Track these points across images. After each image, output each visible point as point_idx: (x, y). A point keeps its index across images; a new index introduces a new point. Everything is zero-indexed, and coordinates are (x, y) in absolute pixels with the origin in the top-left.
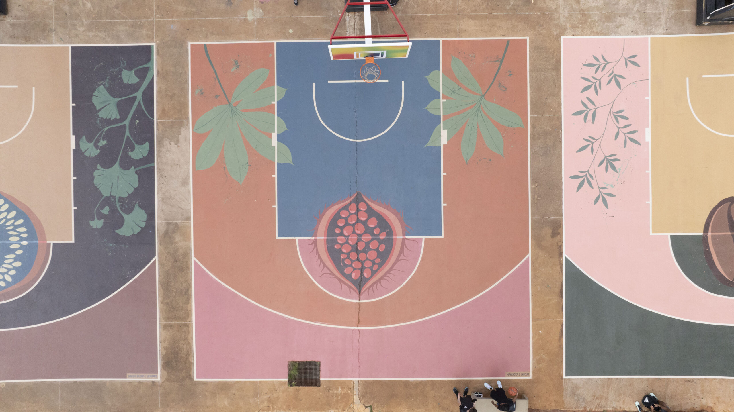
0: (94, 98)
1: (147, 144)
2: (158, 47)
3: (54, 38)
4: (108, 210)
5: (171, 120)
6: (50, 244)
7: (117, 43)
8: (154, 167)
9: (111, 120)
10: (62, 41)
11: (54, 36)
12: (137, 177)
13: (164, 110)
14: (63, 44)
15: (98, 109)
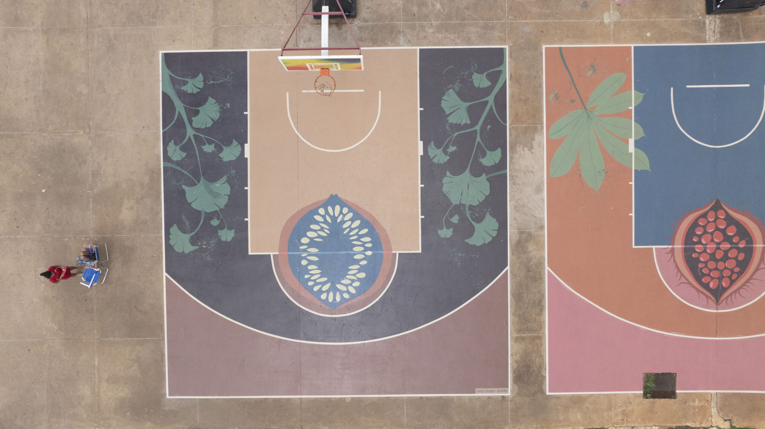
0: (443, 102)
1: (499, 150)
2: (511, 49)
3: (402, 40)
4: (458, 218)
5: (524, 126)
6: (395, 254)
7: (468, 45)
8: (506, 174)
9: (462, 125)
10: (410, 43)
11: (401, 38)
12: (488, 184)
13: (517, 115)
14: (411, 46)
15: (447, 113)
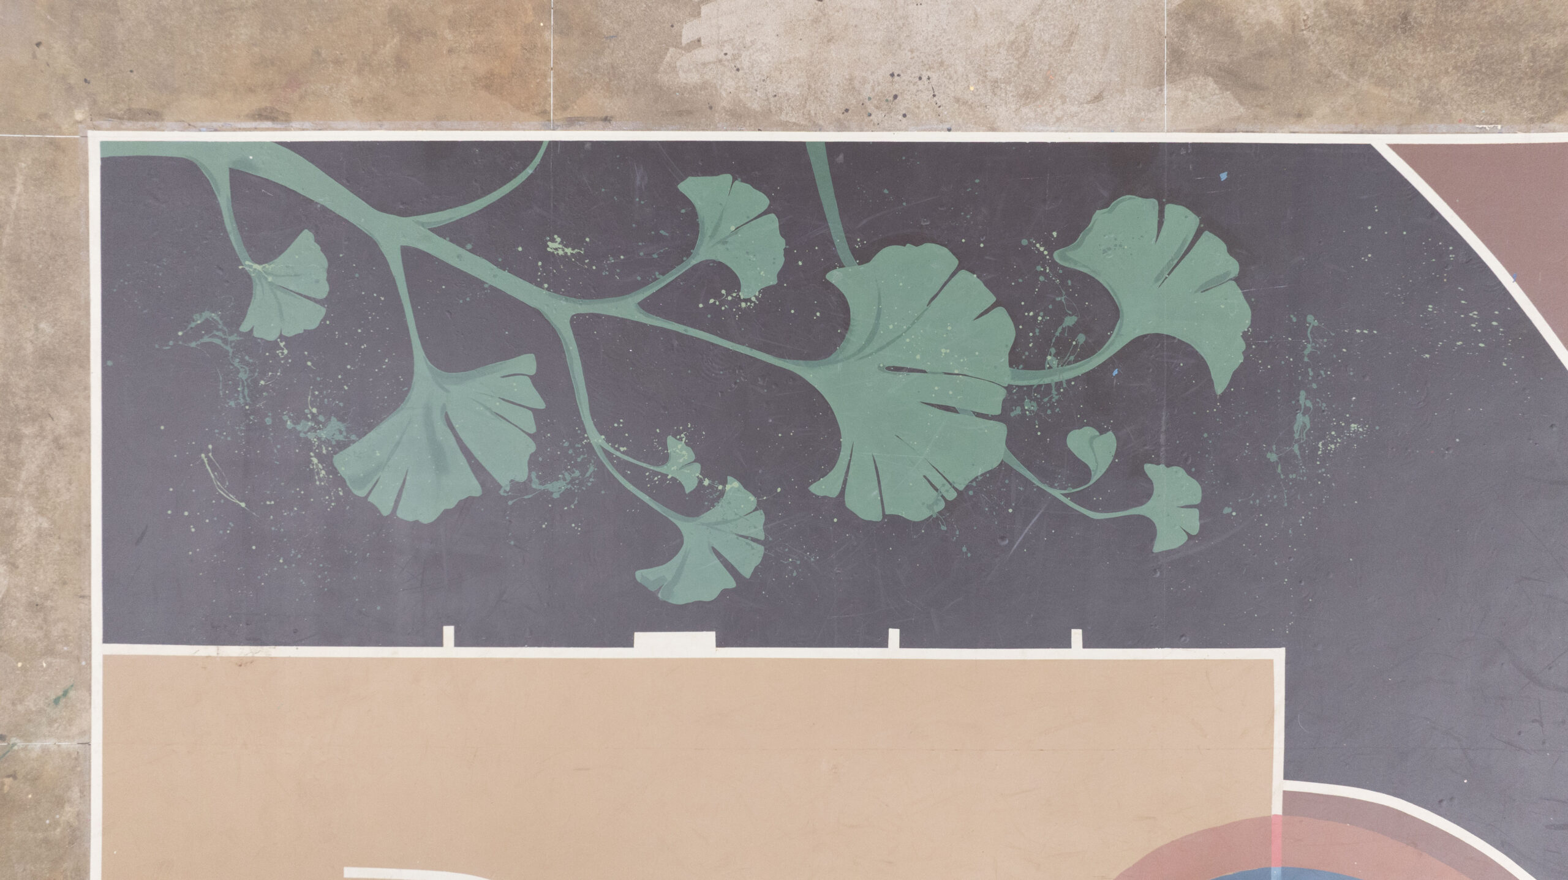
0: (405, 514)
1: (692, 187)
2: (110, 116)
3: (50, 743)
4: (1089, 431)
5: (550, 39)
9: (540, 404)
10: (72, 694)
11: (37, 745)
12: (890, 255)
13: (489, 83)
15: (475, 489)
